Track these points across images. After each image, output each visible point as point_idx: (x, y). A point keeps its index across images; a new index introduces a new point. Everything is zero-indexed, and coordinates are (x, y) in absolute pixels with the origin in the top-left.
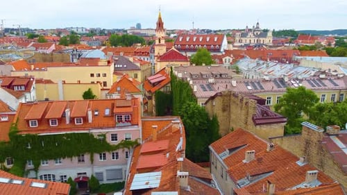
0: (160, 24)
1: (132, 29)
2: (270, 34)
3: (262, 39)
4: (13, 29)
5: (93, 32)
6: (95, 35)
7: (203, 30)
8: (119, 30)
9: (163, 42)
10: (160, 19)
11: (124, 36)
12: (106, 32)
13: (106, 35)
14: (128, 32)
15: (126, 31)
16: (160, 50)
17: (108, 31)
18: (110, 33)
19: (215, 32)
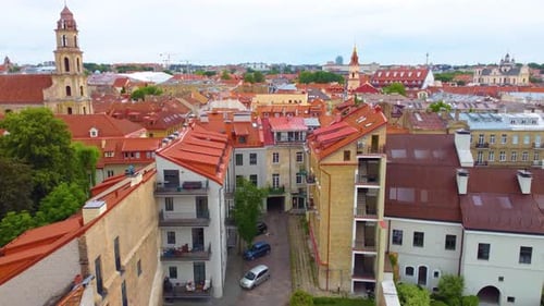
0: (355, 59)
1: (330, 64)
2: (524, 71)
3: (512, 78)
4: (180, 66)
5: (275, 70)
6: (279, 72)
7: (438, 66)
8: (310, 67)
9: (357, 76)
10: (355, 54)
11: (318, 73)
12: (293, 69)
13: (292, 73)
14: (324, 69)
15: (321, 68)
16: (353, 85)
17: (296, 67)
18: (298, 70)
19: (457, 68)
